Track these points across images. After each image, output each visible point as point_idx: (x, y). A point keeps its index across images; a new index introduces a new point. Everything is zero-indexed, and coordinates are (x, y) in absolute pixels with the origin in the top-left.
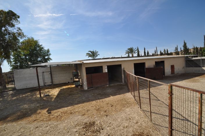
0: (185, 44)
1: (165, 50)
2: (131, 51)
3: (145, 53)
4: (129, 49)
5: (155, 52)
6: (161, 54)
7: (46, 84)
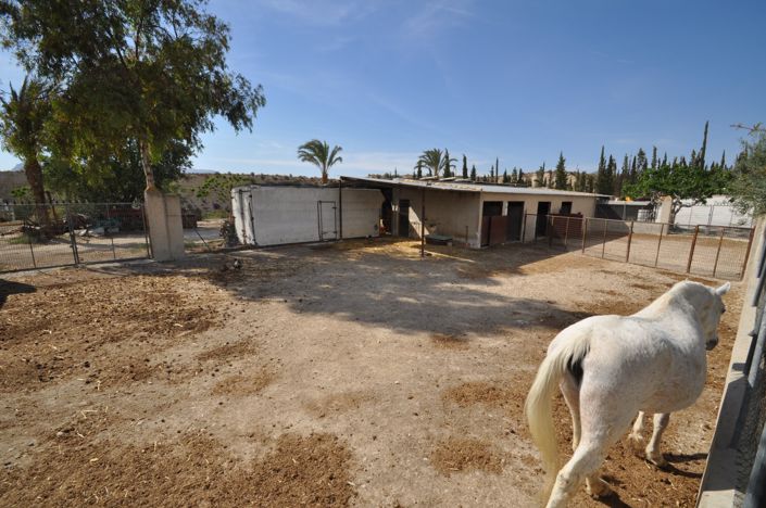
0: (562, 162)
1: (515, 171)
2: (433, 158)
3: (465, 170)
4: (428, 153)
5: (492, 172)
6: (507, 181)
7: (324, 237)
